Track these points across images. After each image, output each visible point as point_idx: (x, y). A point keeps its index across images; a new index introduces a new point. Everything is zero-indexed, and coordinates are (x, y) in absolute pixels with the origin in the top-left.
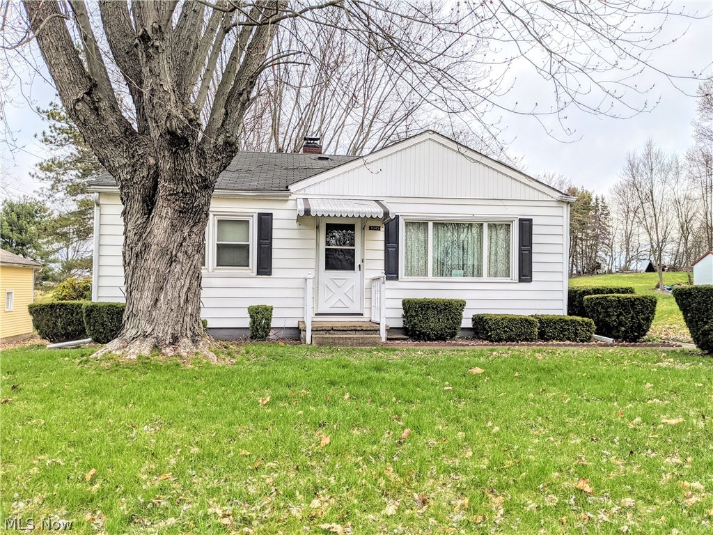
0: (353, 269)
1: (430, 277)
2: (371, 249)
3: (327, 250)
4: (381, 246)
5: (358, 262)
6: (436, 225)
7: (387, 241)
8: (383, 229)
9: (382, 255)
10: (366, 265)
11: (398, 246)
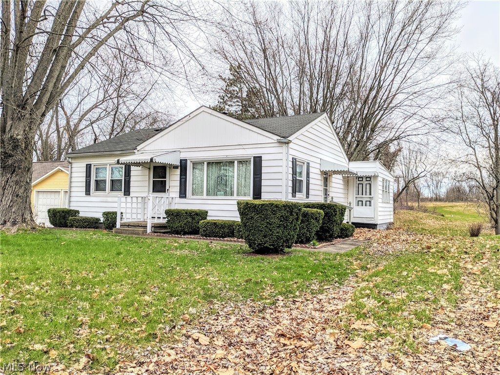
0: (165, 192)
1: (205, 196)
2: (173, 180)
3: (153, 181)
4: (178, 178)
5: (167, 187)
6: (209, 164)
7: (181, 175)
8: (179, 168)
9: (178, 184)
10: (171, 190)
11: (186, 178)
